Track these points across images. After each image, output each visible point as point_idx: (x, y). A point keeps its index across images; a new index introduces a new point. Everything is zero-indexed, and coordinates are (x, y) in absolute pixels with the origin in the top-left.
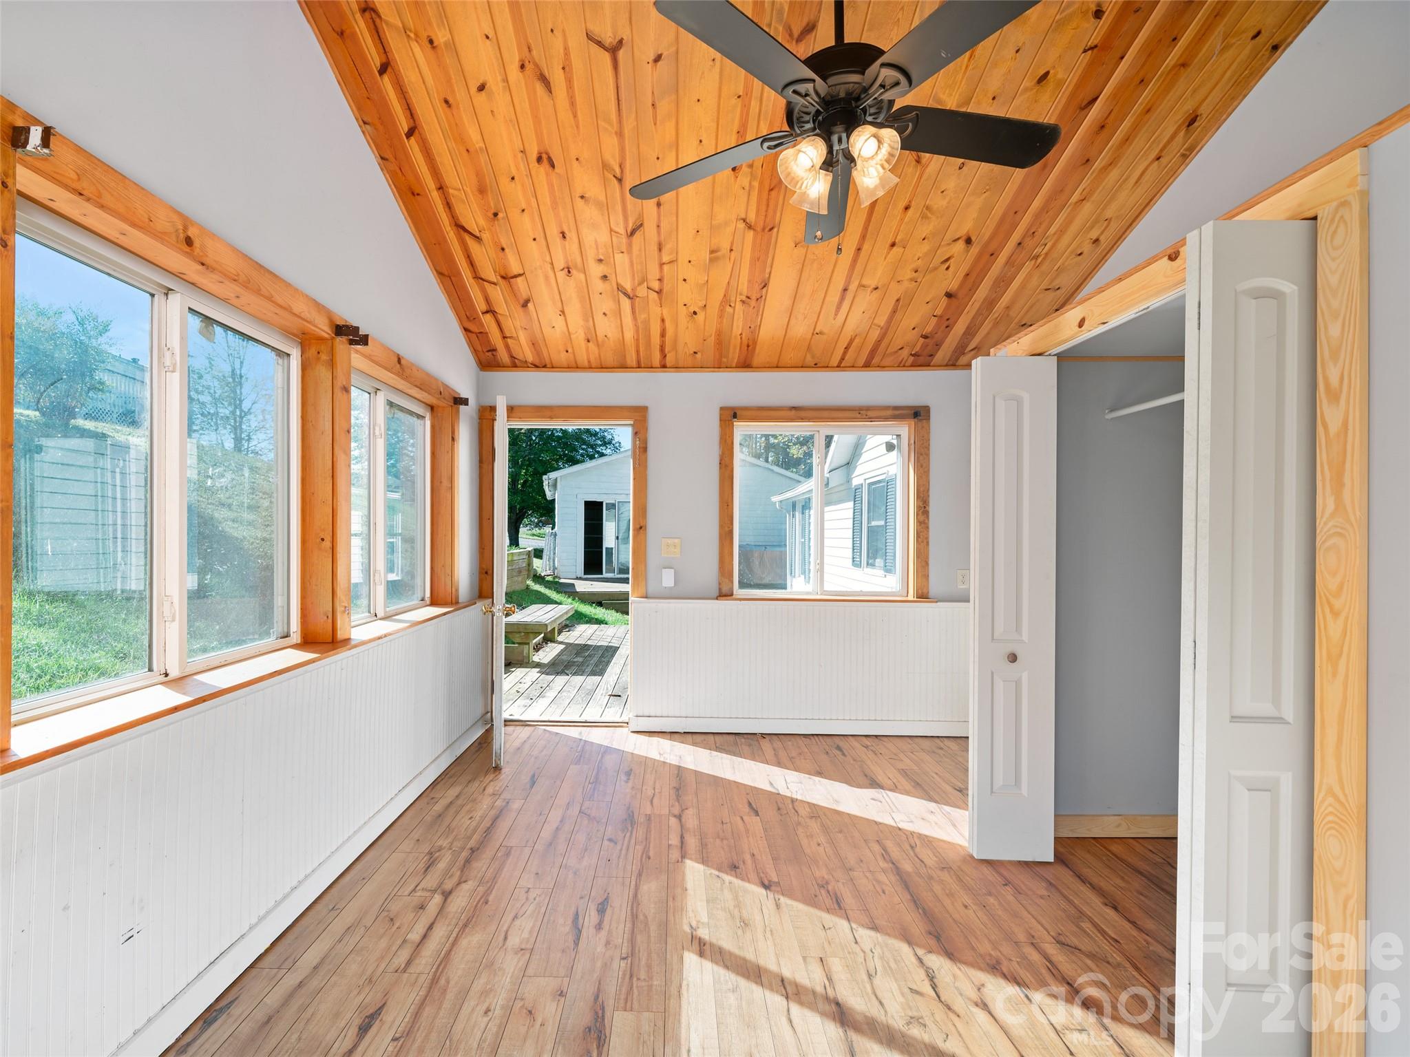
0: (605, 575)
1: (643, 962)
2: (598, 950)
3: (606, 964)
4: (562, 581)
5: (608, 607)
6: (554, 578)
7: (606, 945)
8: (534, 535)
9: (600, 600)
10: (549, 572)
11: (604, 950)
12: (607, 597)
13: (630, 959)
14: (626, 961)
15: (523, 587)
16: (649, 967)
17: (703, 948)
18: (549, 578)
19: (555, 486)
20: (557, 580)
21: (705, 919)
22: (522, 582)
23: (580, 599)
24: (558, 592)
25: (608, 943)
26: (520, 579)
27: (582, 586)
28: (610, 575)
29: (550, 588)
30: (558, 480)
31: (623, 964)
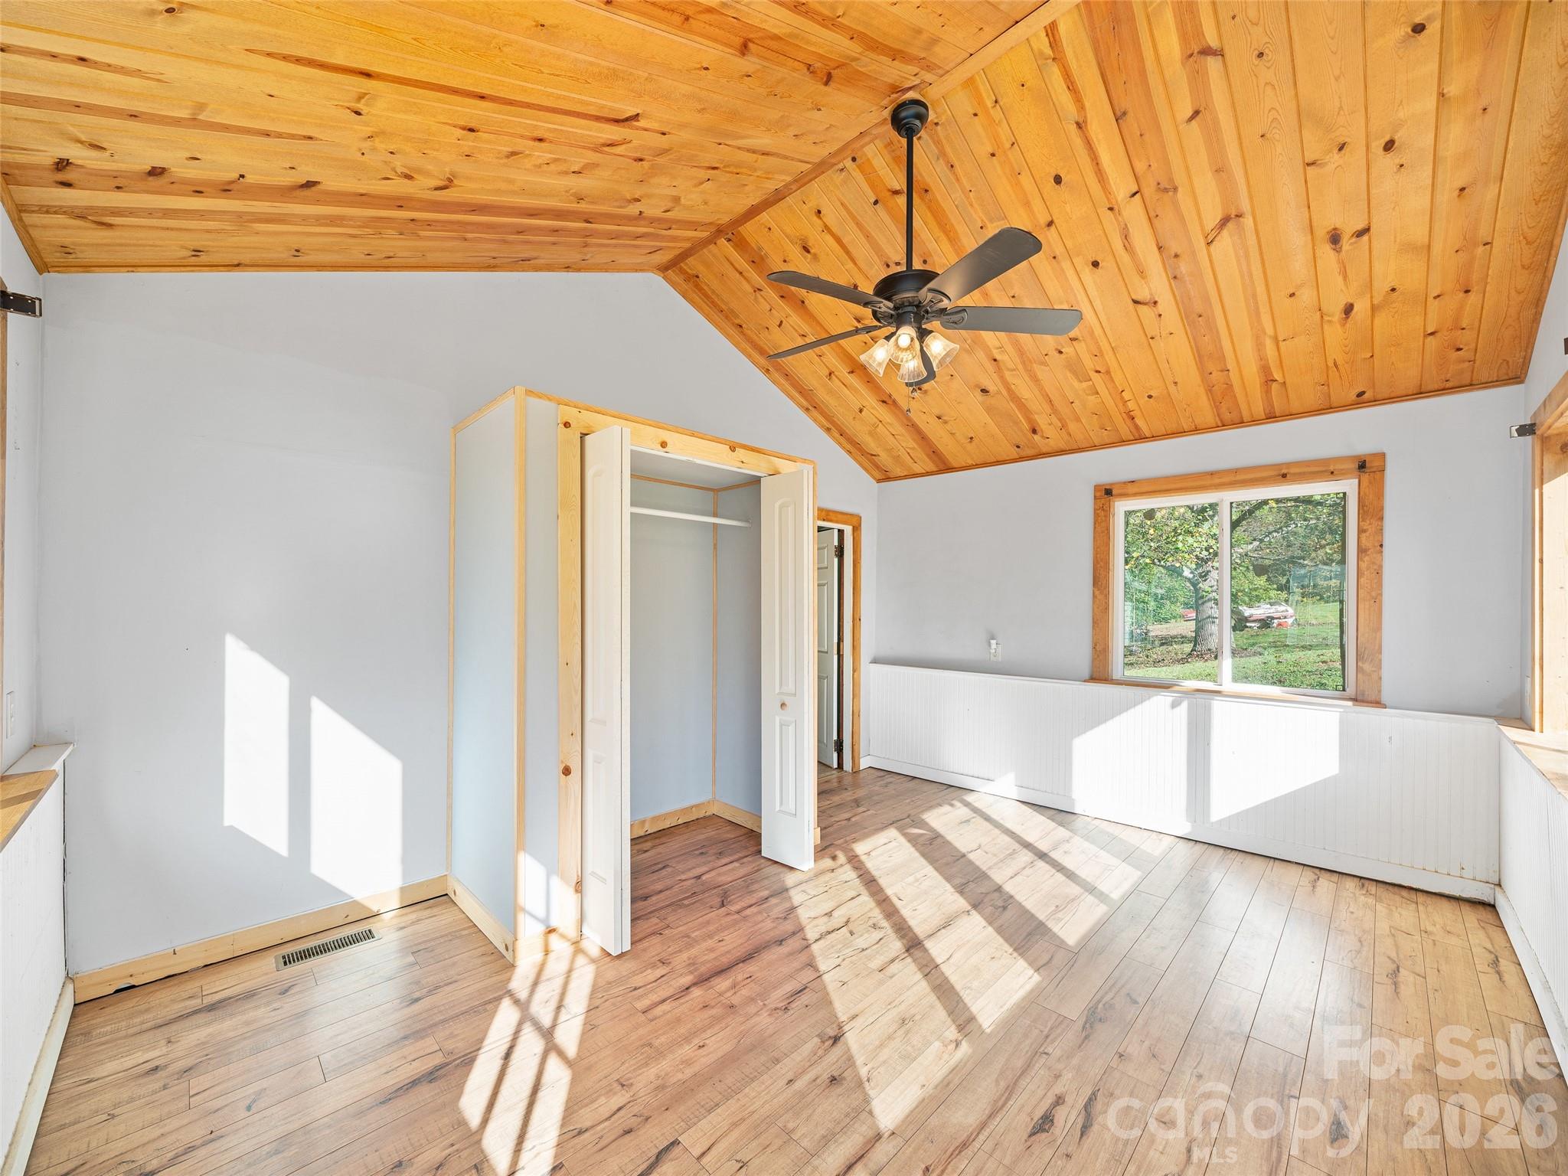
1: (1028, 1042)
2: (1070, 1075)
3: (1068, 1058)
7: (1060, 1076)
11: (1065, 1072)
13: (1041, 1050)
14: (1046, 1051)
16: (1026, 1036)
17: (965, 1023)
21: (937, 1044)
25: (1057, 1077)
31: (1050, 1050)
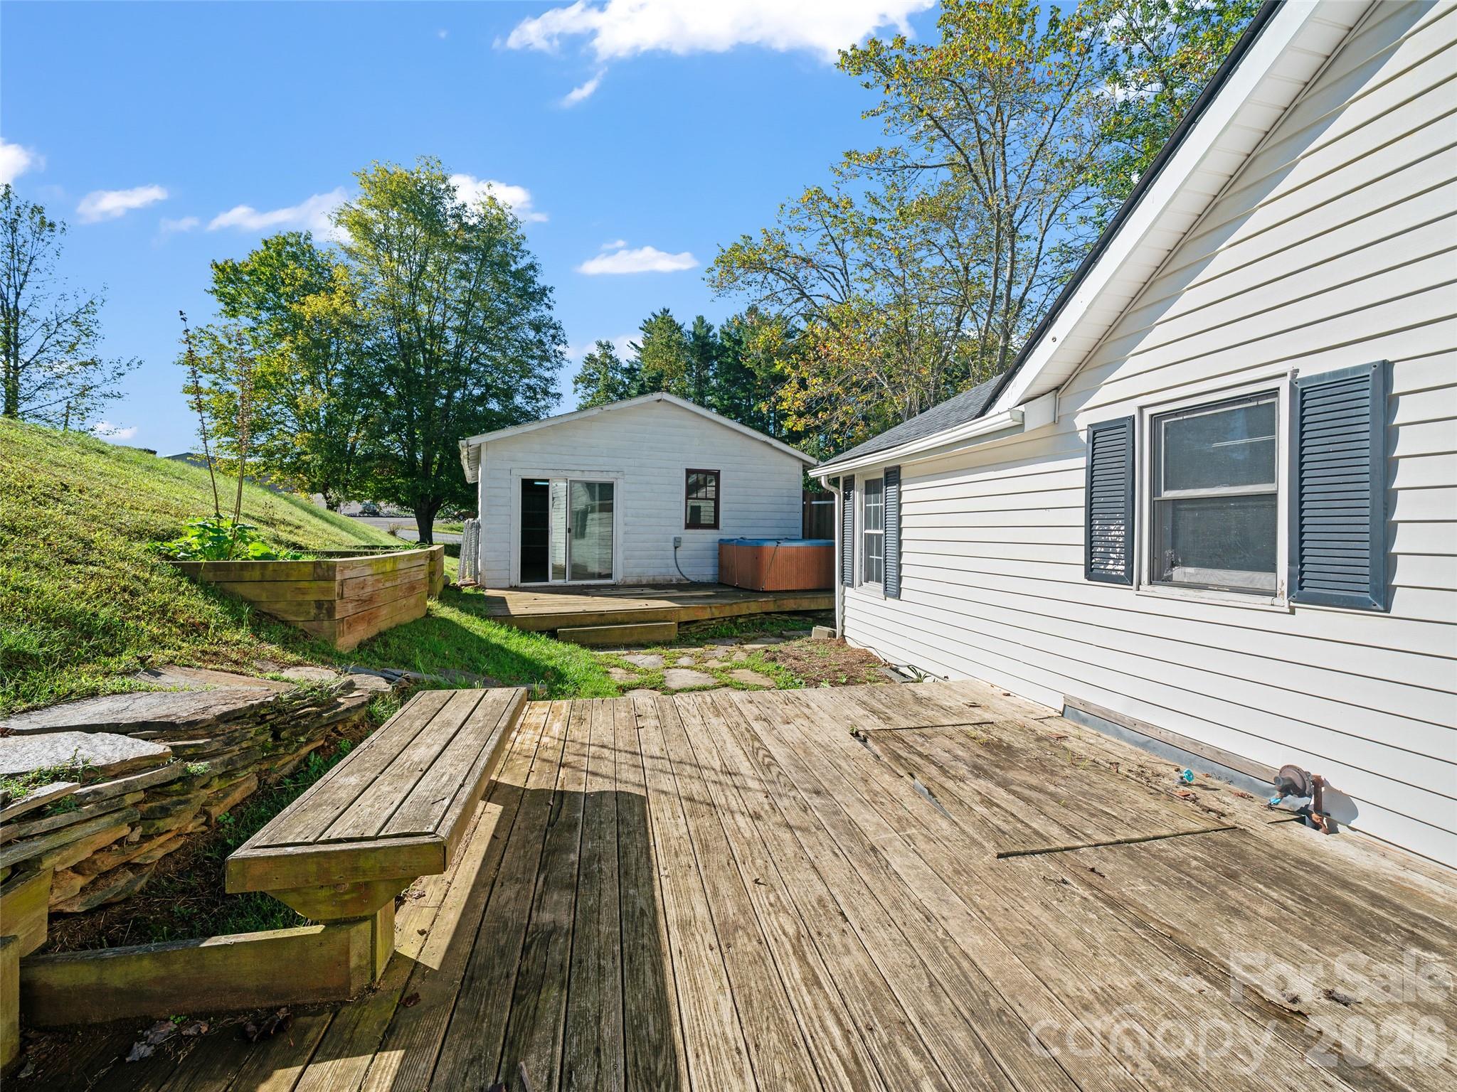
0: (552, 582)
4: (489, 593)
5: (566, 639)
6: (476, 590)
8: (452, 529)
9: (552, 626)
10: (468, 580)
12: (564, 622)
15: (419, 614)
18: (469, 590)
19: (476, 460)
20: (481, 592)
22: (416, 606)
23: (519, 628)
24: (484, 617)
26: (412, 601)
27: (522, 604)
28: (559, 582)
29: (468, 612)
30: (483, 448)
